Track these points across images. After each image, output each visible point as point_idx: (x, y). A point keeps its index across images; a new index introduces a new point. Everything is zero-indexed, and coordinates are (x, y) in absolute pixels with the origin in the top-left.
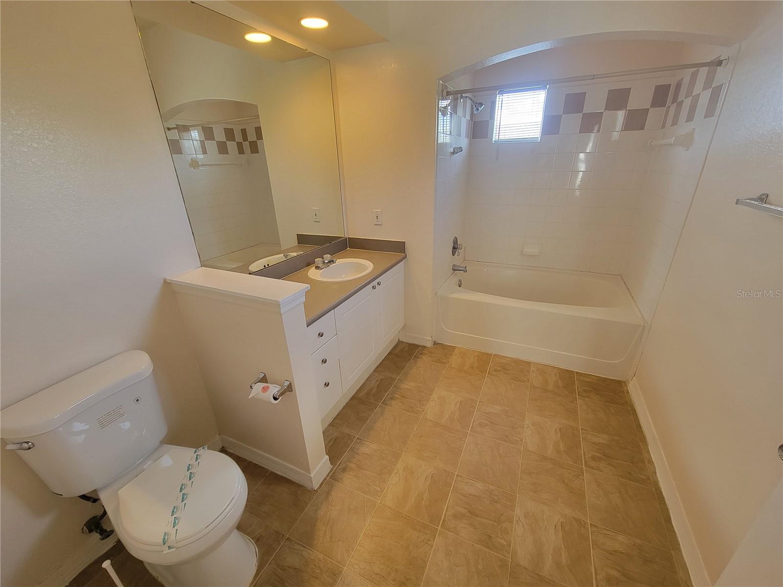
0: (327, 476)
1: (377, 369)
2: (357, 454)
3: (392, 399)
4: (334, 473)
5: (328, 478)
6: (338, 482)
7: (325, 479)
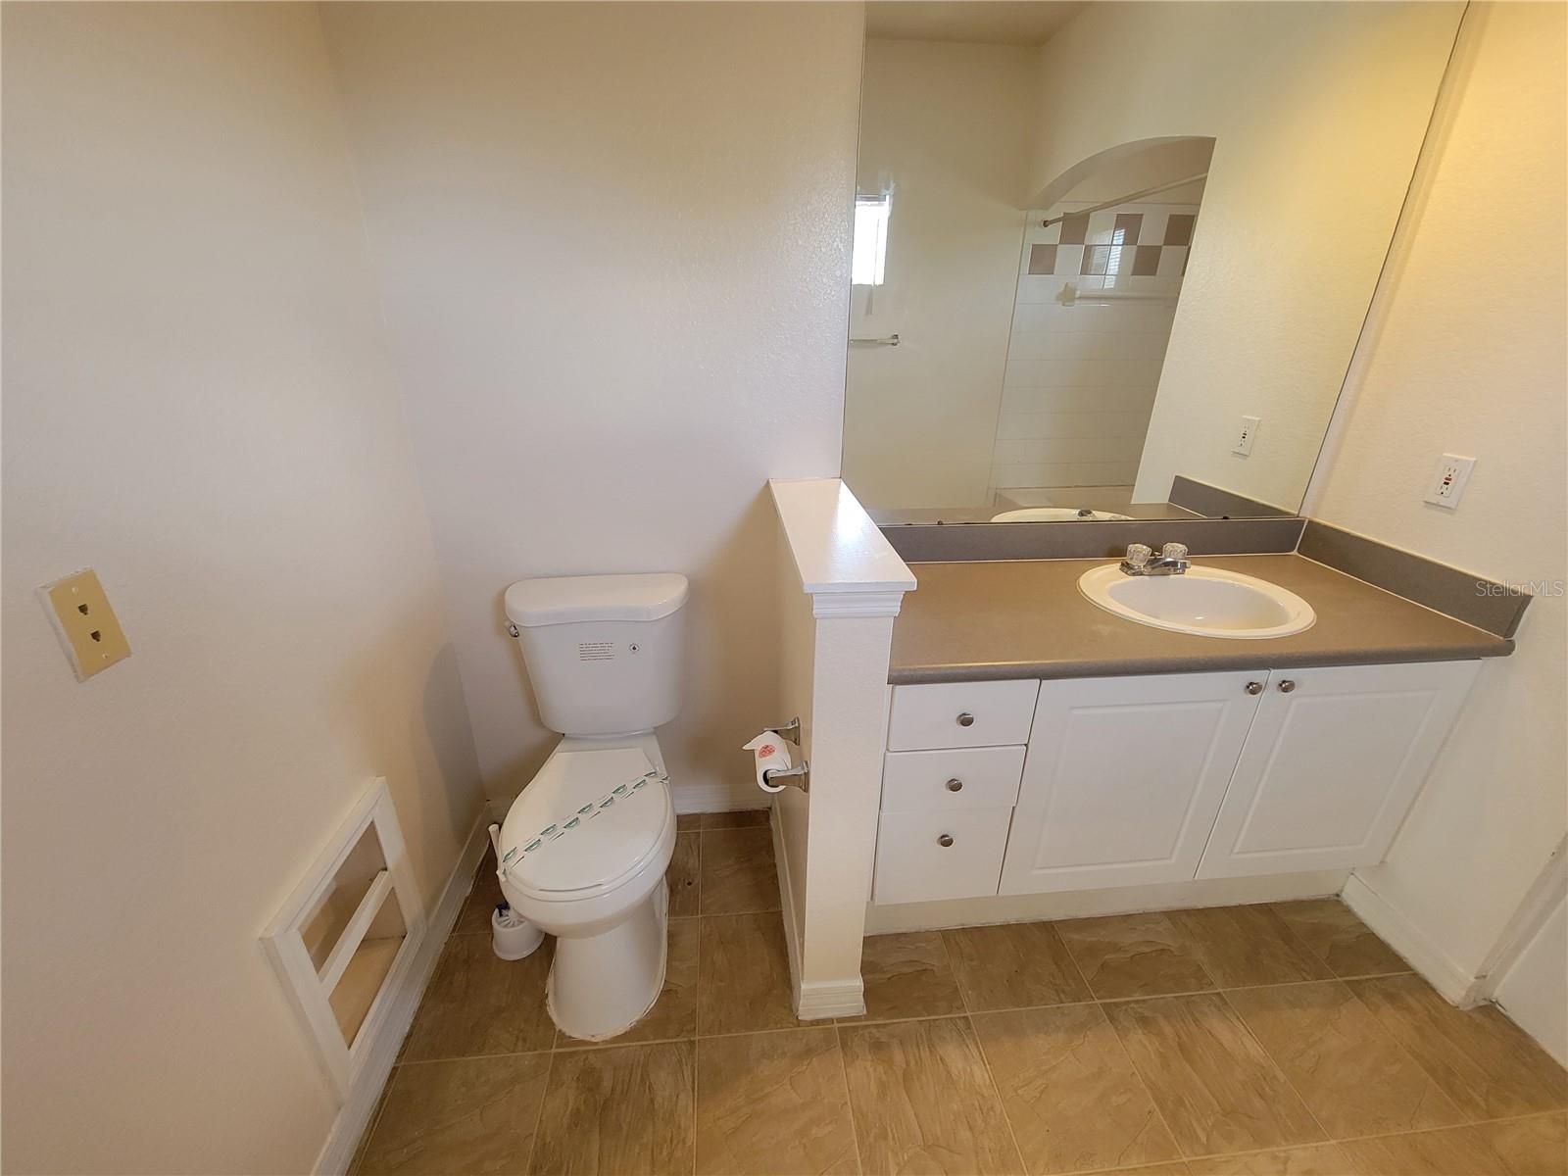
0: (840, 1020)
1: (1176, 917)
2: (932, 1048)
3: (1144, 1021)
4: (855, 1029)
5: (836, 1025)
6: (845, 1054)
7: (831, 1021)
